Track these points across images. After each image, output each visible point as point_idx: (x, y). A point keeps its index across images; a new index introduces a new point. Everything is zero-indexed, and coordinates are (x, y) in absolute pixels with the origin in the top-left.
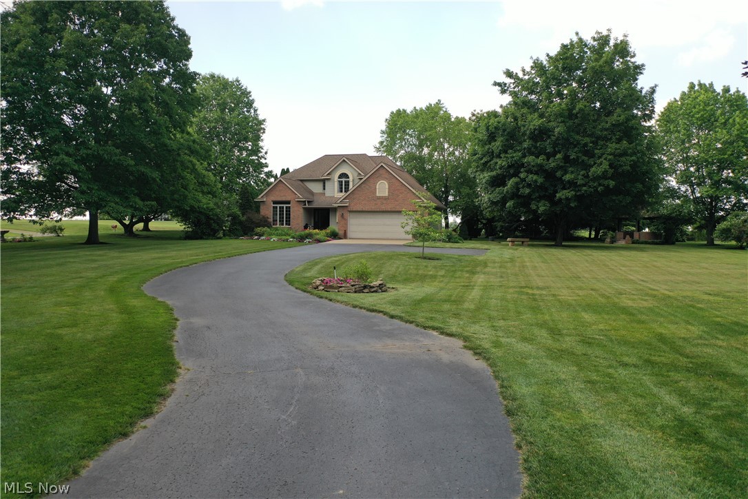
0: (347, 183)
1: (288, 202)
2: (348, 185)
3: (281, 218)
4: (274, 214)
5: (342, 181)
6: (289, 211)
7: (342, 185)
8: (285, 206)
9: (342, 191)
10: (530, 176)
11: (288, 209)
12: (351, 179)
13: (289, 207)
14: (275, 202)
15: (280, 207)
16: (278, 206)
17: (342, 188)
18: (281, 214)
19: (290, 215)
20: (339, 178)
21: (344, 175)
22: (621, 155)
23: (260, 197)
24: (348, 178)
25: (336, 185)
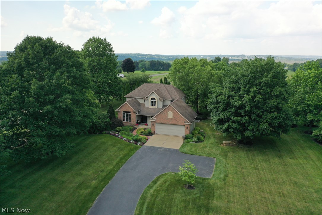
0: (155, 102)
1: (130, 112)
2: (155, 103)
3: (127, 118)
4: (124, 117)
5: (152, 101)
6: (130, 116)
7: (152, 103)
8: (128, 113)
9: (152, 106)
10: (234, 125)
11: (130, 115)
12: (156, 101)
13: (130, 114)
14: (124, 112)
15: (126, 114)
16: (125, 113)
17: (152, 104)
18: (127, 117)
19: (130, 117)
20: (151, 100)
21: (153, 99)
22: (274, 119)
23: (117, 109)
24: (155, 100)
25: (150, 103)
